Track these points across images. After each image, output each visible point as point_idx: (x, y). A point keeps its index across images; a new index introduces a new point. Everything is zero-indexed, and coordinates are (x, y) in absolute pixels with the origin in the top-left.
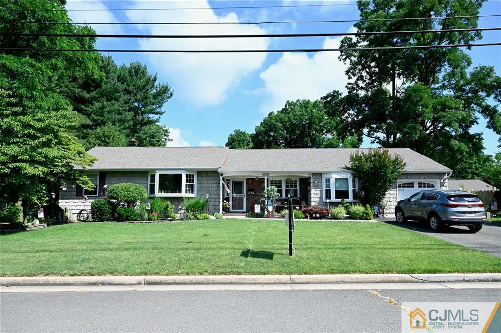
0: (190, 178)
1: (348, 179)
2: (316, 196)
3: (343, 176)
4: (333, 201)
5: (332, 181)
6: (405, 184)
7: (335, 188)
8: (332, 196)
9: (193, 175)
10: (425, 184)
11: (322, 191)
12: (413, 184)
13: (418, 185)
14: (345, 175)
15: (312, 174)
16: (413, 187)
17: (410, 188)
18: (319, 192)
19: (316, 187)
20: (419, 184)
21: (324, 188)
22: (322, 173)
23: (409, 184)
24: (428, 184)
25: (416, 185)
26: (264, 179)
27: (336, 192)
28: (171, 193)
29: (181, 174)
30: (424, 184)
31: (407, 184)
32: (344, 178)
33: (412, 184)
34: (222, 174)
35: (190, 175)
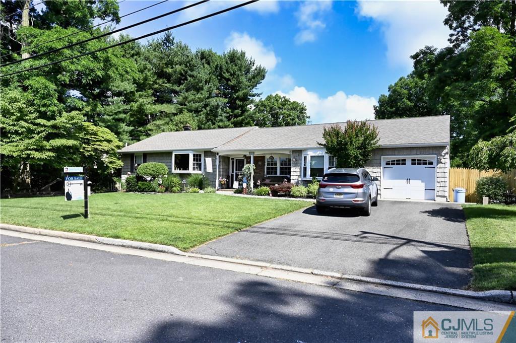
0: (197, 157)
1: (323, 156)
2: (295, 174)
3: (319, 153)
4: (308, 179)
5: (309, 159)
6: (394, 161)
7: (311, 165)
8: (307, 174)
9: (200, 155)
10: (421, 160)
11: (301, 168)
12: (405, 160)
13: (411, 162)
14: (321, 152)
15: (293, 151)
16: (405, 164)
17: (401, 166)
18: (298, 170)
19: (296, 165)
20: (413, 160)
21: (303, 166)
22: (301, 151)
23: (399, 160)
24: (423, 160)
25: (409, 162)
26: (250, 157)
27: (312, 170)
28: (183, 170)
29: (188, 155)
30: (418, 160)
31: (397, 161)
32: (320, 155)
33: (403, 160)
34: (218, 154)
35: (197, 155)
